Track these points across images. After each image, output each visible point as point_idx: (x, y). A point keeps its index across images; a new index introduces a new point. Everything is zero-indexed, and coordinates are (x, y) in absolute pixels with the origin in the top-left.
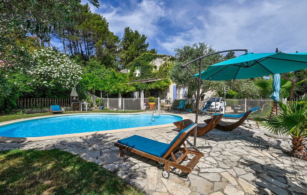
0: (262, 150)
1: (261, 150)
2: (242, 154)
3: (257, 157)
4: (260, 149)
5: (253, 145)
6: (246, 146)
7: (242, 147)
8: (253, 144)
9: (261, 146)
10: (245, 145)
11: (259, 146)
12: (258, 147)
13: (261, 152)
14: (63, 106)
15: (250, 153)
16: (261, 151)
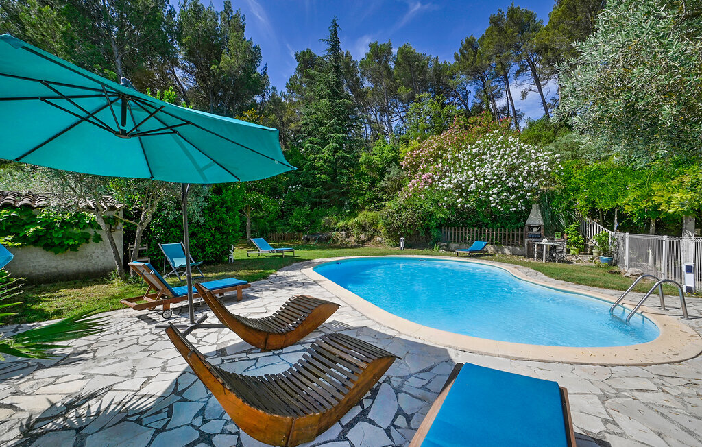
0: (49, 406)
1: (53, 405)
2: (102, 364)
3: (58, 378)
4: (58, 405)
5: (91, 402)
6: (110, 388)
7: (118, 379)
8: (94, 410)
9: (60, 420)
10: (114, 388)
11: (66, 419)
12: (69, 407)
13: (51, 398)
14: (508, 245)
15: (82, 376)
16: (54, 399)
